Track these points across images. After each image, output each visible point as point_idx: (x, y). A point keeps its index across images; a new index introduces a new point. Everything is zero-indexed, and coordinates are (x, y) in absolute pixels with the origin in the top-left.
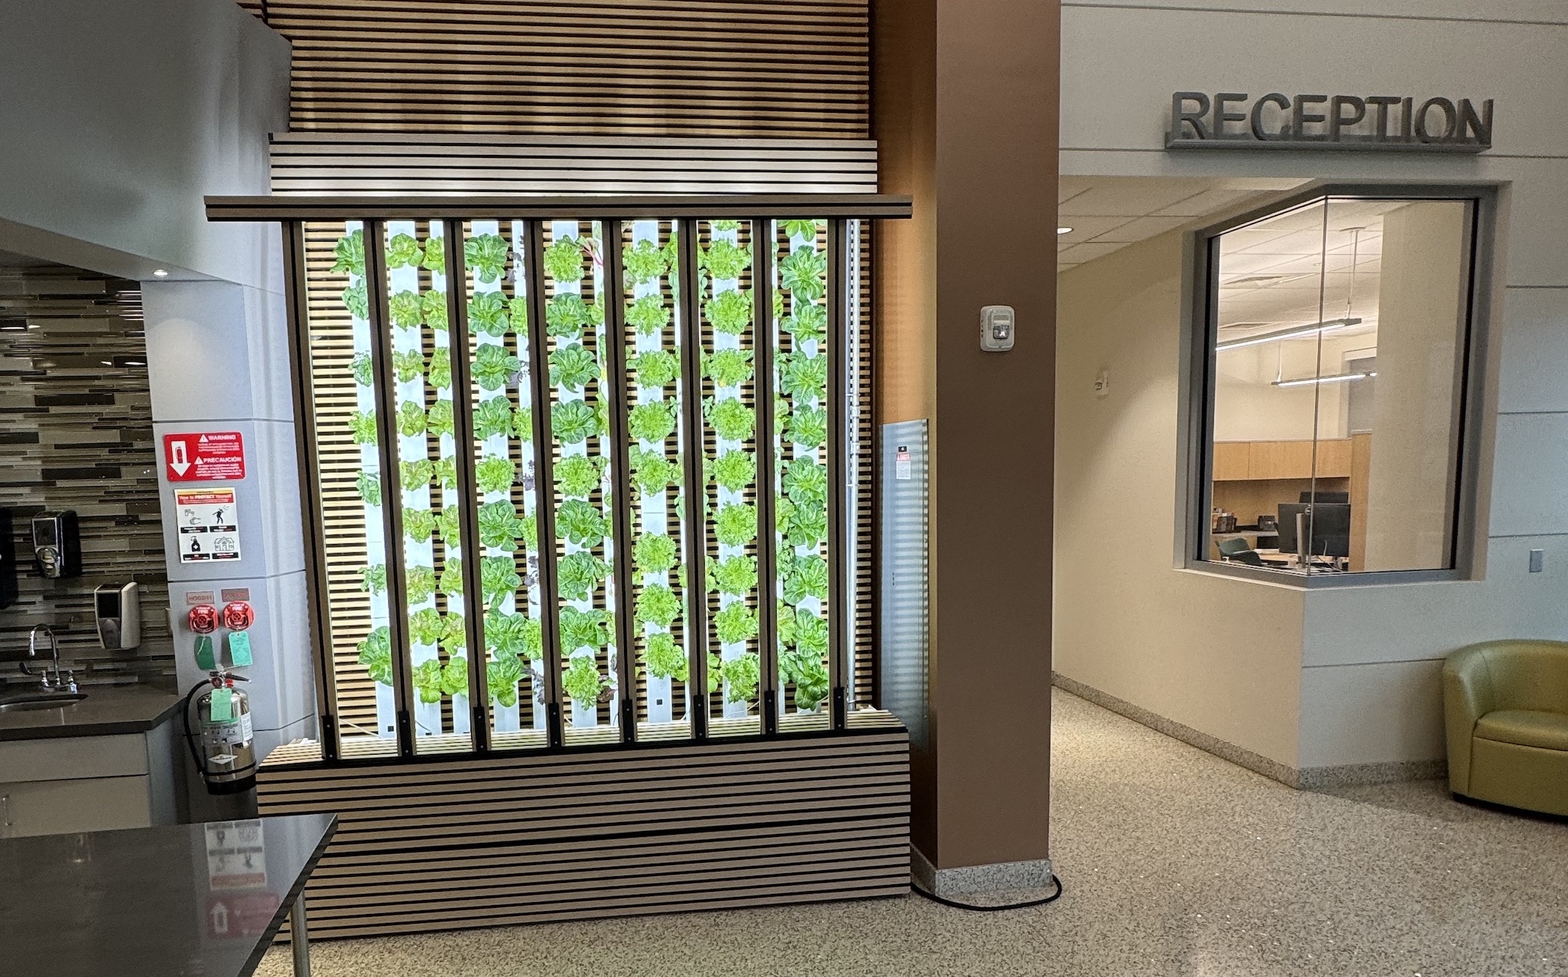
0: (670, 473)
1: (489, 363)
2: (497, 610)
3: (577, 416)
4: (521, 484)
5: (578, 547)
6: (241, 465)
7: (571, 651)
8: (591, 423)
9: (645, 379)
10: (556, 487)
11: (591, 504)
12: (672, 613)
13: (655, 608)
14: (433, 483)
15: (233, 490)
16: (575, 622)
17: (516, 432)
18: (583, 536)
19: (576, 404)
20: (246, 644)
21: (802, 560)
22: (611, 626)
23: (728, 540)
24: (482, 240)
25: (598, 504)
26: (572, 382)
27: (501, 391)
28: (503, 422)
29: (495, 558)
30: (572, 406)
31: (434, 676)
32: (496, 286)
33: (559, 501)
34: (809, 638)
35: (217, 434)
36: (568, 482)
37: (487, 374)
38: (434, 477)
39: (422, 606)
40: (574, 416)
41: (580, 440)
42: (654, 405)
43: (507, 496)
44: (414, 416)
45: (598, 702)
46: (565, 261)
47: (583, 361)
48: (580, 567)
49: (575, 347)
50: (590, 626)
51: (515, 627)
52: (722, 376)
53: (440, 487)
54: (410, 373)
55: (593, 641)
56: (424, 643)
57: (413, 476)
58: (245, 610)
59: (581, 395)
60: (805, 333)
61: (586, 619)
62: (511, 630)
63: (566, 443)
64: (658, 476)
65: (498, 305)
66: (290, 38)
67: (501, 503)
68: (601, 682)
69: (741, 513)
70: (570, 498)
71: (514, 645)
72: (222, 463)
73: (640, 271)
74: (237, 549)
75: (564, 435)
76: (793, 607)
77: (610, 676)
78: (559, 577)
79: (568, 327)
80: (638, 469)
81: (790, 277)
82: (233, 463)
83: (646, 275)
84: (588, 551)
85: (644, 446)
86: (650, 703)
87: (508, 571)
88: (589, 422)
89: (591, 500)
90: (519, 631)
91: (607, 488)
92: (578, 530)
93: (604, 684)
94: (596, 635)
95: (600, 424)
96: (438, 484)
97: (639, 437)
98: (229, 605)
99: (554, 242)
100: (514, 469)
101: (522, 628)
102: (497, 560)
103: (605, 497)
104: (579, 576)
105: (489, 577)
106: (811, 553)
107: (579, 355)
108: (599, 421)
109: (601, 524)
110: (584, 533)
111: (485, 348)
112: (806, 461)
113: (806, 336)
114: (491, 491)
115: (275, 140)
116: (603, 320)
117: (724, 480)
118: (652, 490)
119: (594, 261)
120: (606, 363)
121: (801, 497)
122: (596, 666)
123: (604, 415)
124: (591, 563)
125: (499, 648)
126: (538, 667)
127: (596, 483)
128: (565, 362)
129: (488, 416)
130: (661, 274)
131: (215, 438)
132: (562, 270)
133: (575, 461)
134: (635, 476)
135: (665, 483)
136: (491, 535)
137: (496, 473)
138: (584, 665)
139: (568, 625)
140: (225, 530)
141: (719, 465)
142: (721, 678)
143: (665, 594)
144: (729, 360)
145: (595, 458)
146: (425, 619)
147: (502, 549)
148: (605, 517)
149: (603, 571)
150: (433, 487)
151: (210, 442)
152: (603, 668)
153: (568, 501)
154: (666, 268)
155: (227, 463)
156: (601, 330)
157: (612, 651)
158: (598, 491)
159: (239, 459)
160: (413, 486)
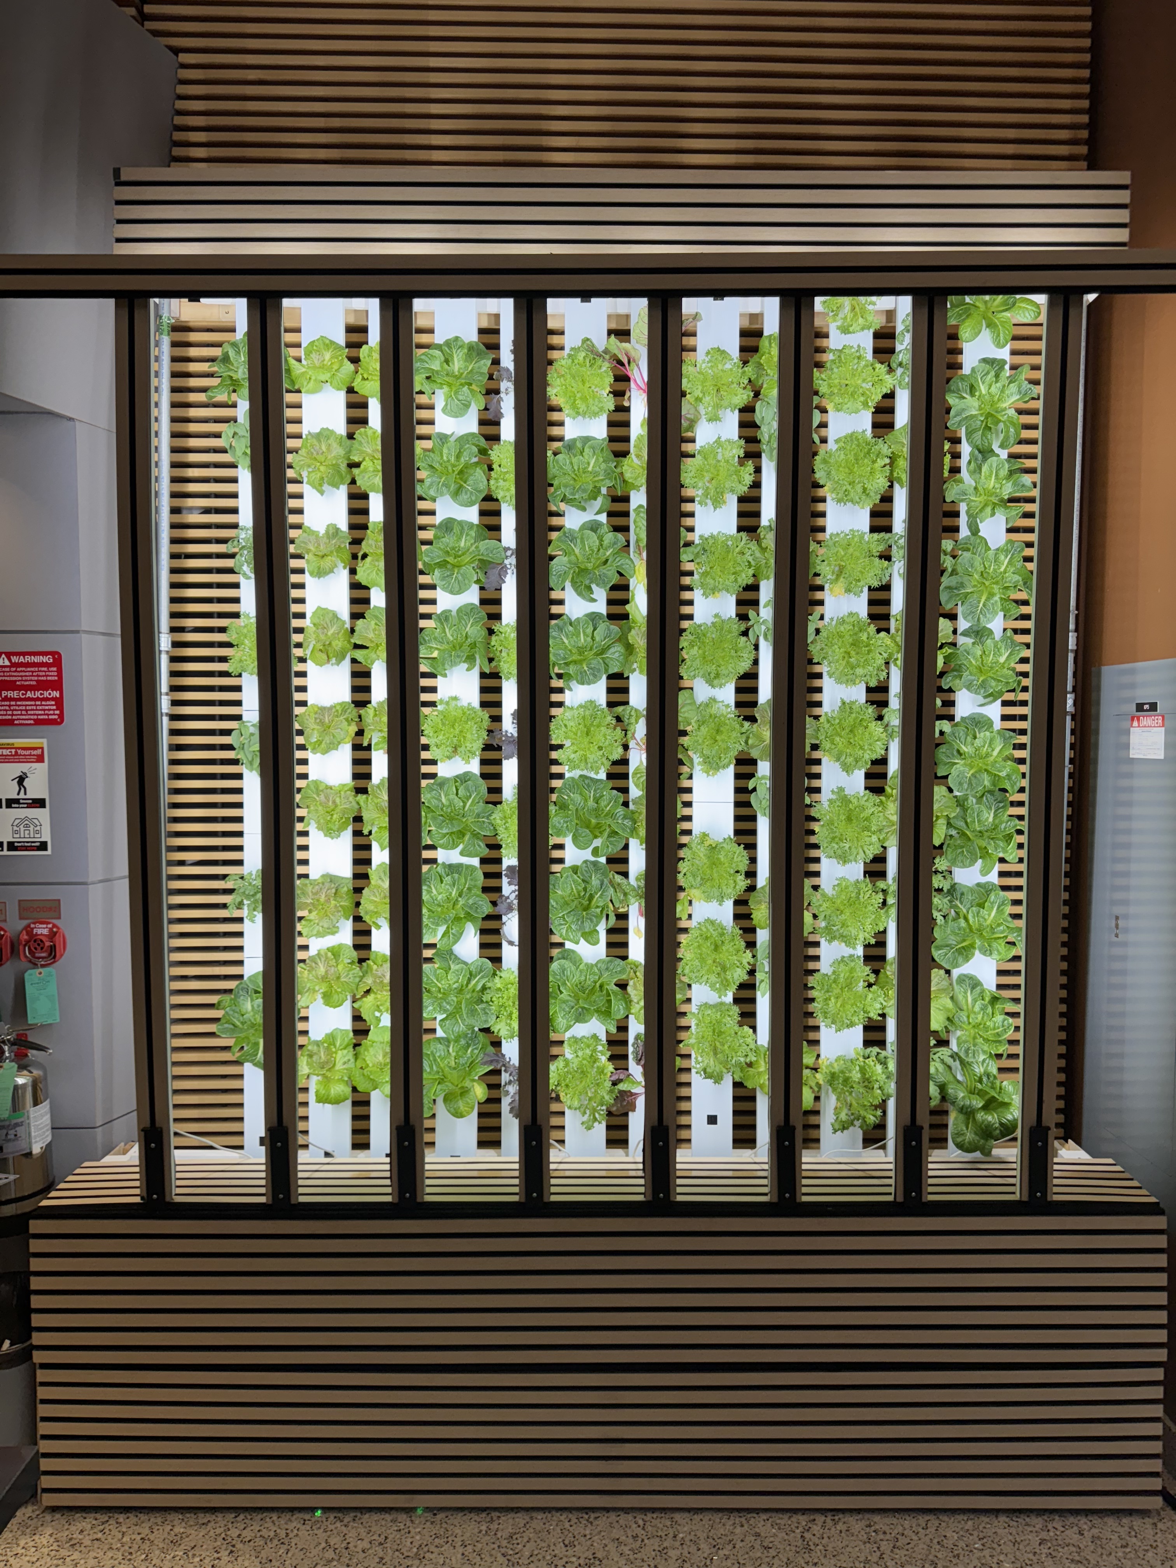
0: (744, 737)
1: (453, 548)
2: (451, 952)
3: (593, 638)
4: (499, 748)
5: (587, 855)
6: (59, 703)
7: (569, 1027)
8: (616, 652)
9: (709, 580)
10: (554, 755)
11: (611, 784)
12: (739, 970)
13: (710, 962)
14: (358, 740)
15: (43, 742)
16: (576, 980)
17: (494, 664)
18: (596, 837)
19: (592, 620)
20: (52, 989)
21: (965, 890)
22: (635, 988)
23: (839, 852)
24: (450, 347)
25: (620, 783)
26: (587, 582)
27: (472, 596)
28: (473, 646)
29: (450, 866)
30: (587, 622)
31: (343, 1057)
32: (470, 424)
33: (560, 776)
34: (975, 1026)
35: (24, 654)
36: (575, 748)
37: (449, 566)
38: (360, 733)
39: (329, 941)
40: (589, 639)
41: (596, 678)
42: (719, 625)
43: (474, 767)
44: (330, 633)
45: (610, 1114)
46: (583, 382)
47: (606, 549)
48: (589, 887)
49: (594, 526)
50: (601, 986)
51: (477, 983)
52: (838, 576)
53: (369, 748)
54: (327, 563)
55: (605, 1013)
56: (327, 1003)
57: (326, 728)
58: (53, 935)
59: (601, 607)
60: (986, 505)
61: (594, 974)
62: (470, 986)
63: (574, 684)
64: (723, 741)
65: (470, 455)
66: (176, 51)
67: (464, 778)
68: (614, 1084)
69: (863, 809)
70: (576, 773)
71: (473, 1013)
72: (29, 699)
73: (707, 399)
74: (46, 837)
75: (572, 670)
76: (948, 972)
77: (630, 1071)
78: (552, 902)
79: (584, 491)
80: (689, 729)
81: (964, 410)
82: (47, 699)
83: (717, 406)
84: (603, 860)
85: (702, 691)
86: (697, 1120)
87: (469, 889)
88: (612, 650)
89: (610, 776)
90: (484, 988)
91: (638, 759)
92: (588, 827)
93: (622, 1087)
94: (609, 1001)
95: (631, 653)
96: (365, 744)
97: (694, 676)
98: (29, 926)
99: (567, 351)
100: (487, 723)
101: (489, 985)
102: (453, 869)
103: (635, 774)
104: (586, 903)
105: (440, 897)
106: (983, 880)
107: (601, 539)
108: (629, 648)
109: (625, 817)
110: (596, 831)
111: (448, 525)
112: (978, 722)
113: (988, 510)
114: (449, 758)
115: (124, 178)
116: (643, 480)
117: (835, 752)
118: (713, 765)
119: (632, 385)
120: (644, 554)
121: (970, 784)
122: (609, 1054)
123: (639, 638)
124: (606, 881)
125: (450, 1016)
126: (511, 1050)
127: (620, 750)
128: (577, 551)
129: (449, 635)
130: (742, 405)
131: (22, 659)
132: (578, 395)
133: (587, 713)
134: (684, 741)
135: (734, 753)
136: (445, 831)
137: (458, 729)
138: (588, 1052)
139: (564, 984)
140: (29, 806)
141: (827, 726)
142: (819, 1085)
143: (727, 938)
144: (851, 550)
145: (620, 709)
146: (333, 962)
147: (462, 854)
148: (631, 806)
149: (625, 894)
150: (356, 747)
151: (13, 665)
152: (619, 1058)
153: (573, 778)
154: (752, 394)
155: (38, 699)
156: (639, 499)
157: (636, 1028)
158: (624, 762)
159: (56, 694)
160: (323, 745)
